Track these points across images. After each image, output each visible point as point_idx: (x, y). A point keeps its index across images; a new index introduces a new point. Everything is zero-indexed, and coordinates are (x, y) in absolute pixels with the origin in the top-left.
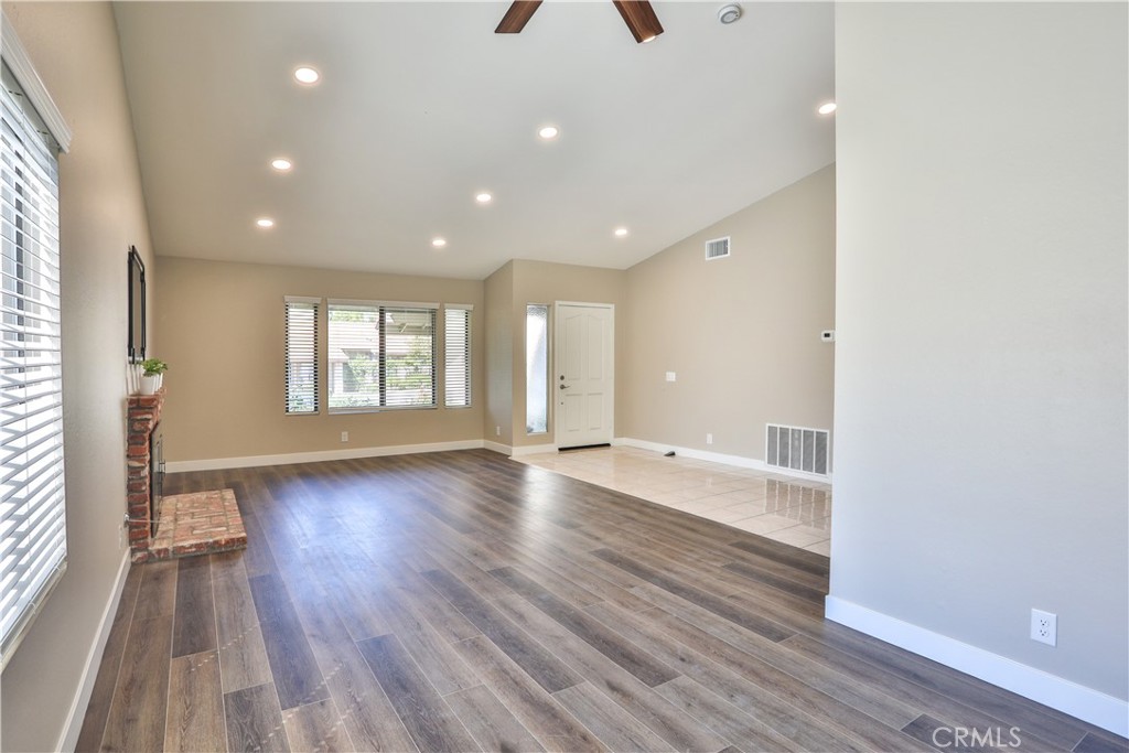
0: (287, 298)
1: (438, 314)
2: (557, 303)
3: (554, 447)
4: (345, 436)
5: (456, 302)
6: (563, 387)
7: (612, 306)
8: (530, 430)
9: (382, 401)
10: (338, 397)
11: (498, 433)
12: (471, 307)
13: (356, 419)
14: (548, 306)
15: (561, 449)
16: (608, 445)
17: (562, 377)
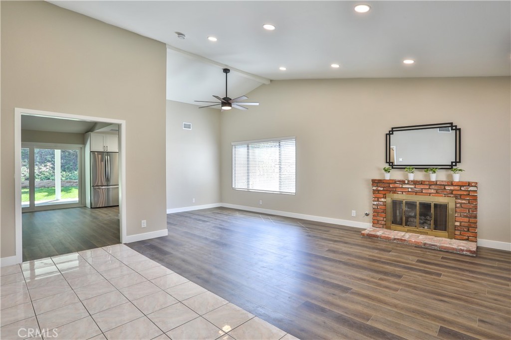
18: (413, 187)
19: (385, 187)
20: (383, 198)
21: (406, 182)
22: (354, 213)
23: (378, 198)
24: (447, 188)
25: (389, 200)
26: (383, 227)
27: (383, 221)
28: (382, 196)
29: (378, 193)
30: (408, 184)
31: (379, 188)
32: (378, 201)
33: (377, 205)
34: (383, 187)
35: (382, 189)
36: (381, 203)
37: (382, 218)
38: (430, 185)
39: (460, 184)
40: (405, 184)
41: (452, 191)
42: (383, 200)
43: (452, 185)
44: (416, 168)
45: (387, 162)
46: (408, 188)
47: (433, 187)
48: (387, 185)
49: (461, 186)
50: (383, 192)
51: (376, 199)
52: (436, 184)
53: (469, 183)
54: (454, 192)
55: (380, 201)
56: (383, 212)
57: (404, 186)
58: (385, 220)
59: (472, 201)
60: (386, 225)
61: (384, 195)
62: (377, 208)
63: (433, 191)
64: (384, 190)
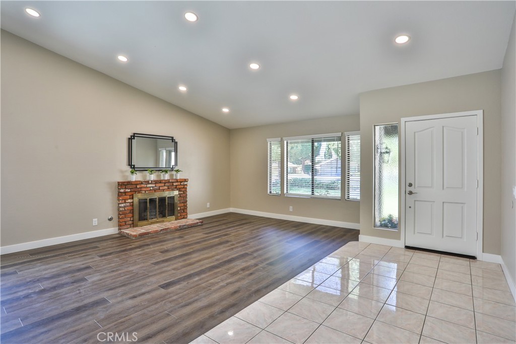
2: (403, 120)
3: (400, 244)
4: (291, 208)
6: (411, 193)
9: (313, 192)
15: (407, 247)
16: (474, 258)
17: (410, 185)
18: (154, 186)
19: (132, 188)
20: (130, 199)
21: (150, 182)
22: (95, 222)
23: (125, 200)
24: (174, 184)
25: (136, 200)
26: (131, 227)
27: (131, 221)
28: (128, 197)
29: (125, 195)
30: (151, 183)
31: (127, 190)
32: (125, 202)
33: (124, 207)
34: (131, 189)
35: (129, 190)
36: (128, 204)
37: (129, 219)
38: (165, 183)
39: (181, 181)
40: (149, 183)
41: (176, 185)
42: (129, 201)
43: (177, 182)
44: (156, 170)
45: (129, 165)
46: (150, 187)
47: (167, 184)
48: (135, 186)
49: (181, 182)
50: (130, 194)
51: (124, 201)
52: (169, 182)
53: (185, 180)
54: (177, 187)
55: (127, 203)
56: (130, 213)
57: (148, 186)
58: (132, 219)
59: (185, 192)
60: (133, 224)
61: (131, 196)
62: (124, 209)
63: (166, 187)
64: (131, 191)
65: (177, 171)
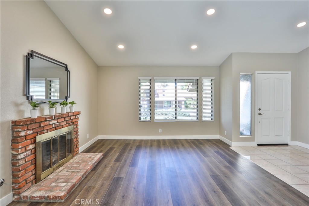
0: (139, 78)
1: (199, 81)
2: (257, 72)
3: (255, 144)
4: (160, 130)
5: (207, 76)
6: (260, 114)
7: (290, 73)
8: (242, 134)
9: (176, 117)
10: (159, 115)
11: (226, 134)
12: (213, 78)
13: (165, 124)
14: (252, 74)
15: (258, 145)
16: (287, 145)
17: (260, 109)
18: (56, 121)
19: (35, 128)
20: (31, 144)
23: (25, 147)
24: (71, 118)
26: (32, 185)
27: (32, 175)
28: (30, 141)
29: (26, 139)
30: (54, 119)
31: (29, 132)
32: (26, 151)
33: (25, 158)
34: (33, 129)
35: (31, 132)
36: (29, 152)
37: (30, 173)
38: (65, 118)
42: (31, 147)
45: (26, 95)
46: (53, 124)
48: (38, 125)
49: (75, 115)
50: (31, 137)
52: (68, 116)
53: (78, 112)
54: (73, 121)
55: (28, 150)
56: (32, 164)
57: (51, 123)
58: (34, 172)
59: (77, 125)
60: (35, 178)
61: (32, 140)
62: (24, 161)
63: (65, 123)
64: (33, 133)
65: (72, 103)
